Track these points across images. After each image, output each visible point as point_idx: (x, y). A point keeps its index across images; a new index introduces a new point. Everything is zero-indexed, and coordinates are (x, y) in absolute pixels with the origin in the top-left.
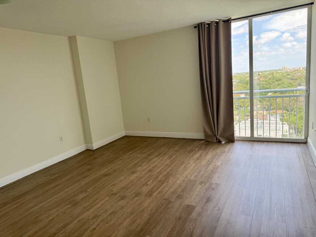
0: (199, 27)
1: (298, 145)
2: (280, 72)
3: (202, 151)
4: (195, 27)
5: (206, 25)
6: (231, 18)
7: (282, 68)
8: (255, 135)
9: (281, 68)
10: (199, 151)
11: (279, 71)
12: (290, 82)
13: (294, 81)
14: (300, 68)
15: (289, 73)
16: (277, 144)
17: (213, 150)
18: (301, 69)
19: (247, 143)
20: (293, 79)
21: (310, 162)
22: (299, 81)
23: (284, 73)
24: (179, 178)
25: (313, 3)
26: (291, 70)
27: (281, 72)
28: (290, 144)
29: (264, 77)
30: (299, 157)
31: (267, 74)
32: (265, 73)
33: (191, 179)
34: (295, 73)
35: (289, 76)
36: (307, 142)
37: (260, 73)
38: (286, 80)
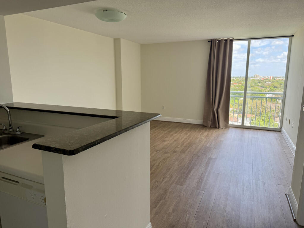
0: (212, 41)
1: (275, 132)
2: (252, 80)
3: (208, 132)
4: (209, 41)
5: (217, 41)
6: (233, 39)
7: (255, 76)
8: (245, 124)
9: (253, 76)
10: (205, 132)
11: (252, 78)
12: (260, 89)
13: (264, 89)
14: (270, 77)
15: (261, 81)
16: (261, 131)
17: (216, 132)
18: (271, 79)
19: (239, 129)
20: (263, 87)
21: (284, 142)
22: (268, 89)
23: (256, 80)
24: (198, 145)
25: (293, 36)
26: (262, 79)
27: (254, 79)
28: (270, 132)
29: (238, 82)
30: (276, 139)
31: (241, 80)
32: (239, 79)
33: (207, 146)
34: (266, 82)
35: (260, 84)
36: (281, 131)
37: (234, 79)
38: (257, 87)
